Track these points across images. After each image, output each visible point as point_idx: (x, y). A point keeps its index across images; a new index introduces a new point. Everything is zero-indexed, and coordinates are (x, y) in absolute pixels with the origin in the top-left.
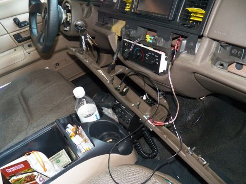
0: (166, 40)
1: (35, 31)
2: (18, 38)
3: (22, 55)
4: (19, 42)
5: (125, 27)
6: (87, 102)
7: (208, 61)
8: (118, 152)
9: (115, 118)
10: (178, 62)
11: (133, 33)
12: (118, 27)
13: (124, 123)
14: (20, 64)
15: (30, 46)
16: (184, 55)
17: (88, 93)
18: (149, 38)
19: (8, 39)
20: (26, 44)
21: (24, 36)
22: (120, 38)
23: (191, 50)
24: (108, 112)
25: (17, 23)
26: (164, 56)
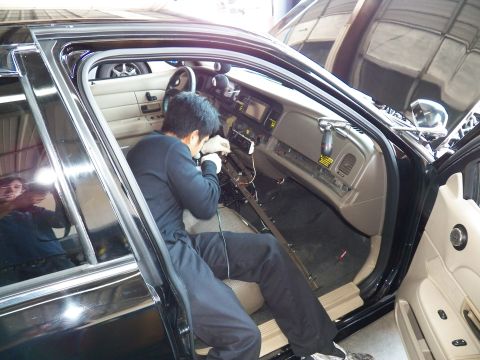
0: (257, 134)
1: (166, 108)
2: (144, 110)
3: (145, 124)
4: (144, 112)
5: (236, 122)
7: (272, 149)
10: (258, 147)
11: (239, 126)
12: (231, 120)
14: (141, 132)
15: (152, 118)
16: (262, 145)
18: (248, 132)
19: (136, 108)
20: (149, 116)
21: (149, 108)
22: (231, 128)
23: (266, 141)
25: (149, 97)
26: (253, 144)
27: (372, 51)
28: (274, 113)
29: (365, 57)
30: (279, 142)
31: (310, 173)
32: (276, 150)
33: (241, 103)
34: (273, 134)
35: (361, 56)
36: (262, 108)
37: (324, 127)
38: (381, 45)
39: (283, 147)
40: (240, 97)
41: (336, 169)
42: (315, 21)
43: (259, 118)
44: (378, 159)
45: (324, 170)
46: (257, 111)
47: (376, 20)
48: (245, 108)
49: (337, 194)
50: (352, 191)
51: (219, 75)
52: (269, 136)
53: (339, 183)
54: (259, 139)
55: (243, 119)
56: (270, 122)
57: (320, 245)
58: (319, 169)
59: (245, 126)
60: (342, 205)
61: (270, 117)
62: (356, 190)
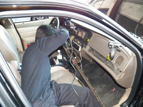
6: (60, 55)
7: (88, 50)
8: (64, 67)
9: (66, 60)
10: (82, 49)
11: (75, 40)
12: (73, 37)
13: (68, 62)
17: (61, 52)
18: (79, 42)
22: (72, 41)
23: (85, 47)
24: (64, 58)
26: (80, 47)
27: (122, 11)
28: (89, 35)
29: (120, 14)
30: (91, 47)
31: (103, 62)
32: (89, 51)
33: (76, 31)
34: (88, 44)
35: (119, 13)
36: (84, 33)
37: (111, 45)
38: (126, 9)
39: (92, 50)
40: (76, 29)
41: (114, 62)
42: (103, 1)
43: (83, 37)
44: (134, 59)
45: (109, 61)
46: (82, 34)
47: (125, 1)
48: (78, 33)
49: (115, 73)
50: (122, 73)
51: (67, 21)
52: (86, 45)
53: (115, 68)
54: (83, 45)
55: (77, 37)
56: (87, 39)
57: (105, 85)
58: (107, 61)
59: (77, 40)
60: (117, 78)
61: (87, 37)
62: (124, 73)
